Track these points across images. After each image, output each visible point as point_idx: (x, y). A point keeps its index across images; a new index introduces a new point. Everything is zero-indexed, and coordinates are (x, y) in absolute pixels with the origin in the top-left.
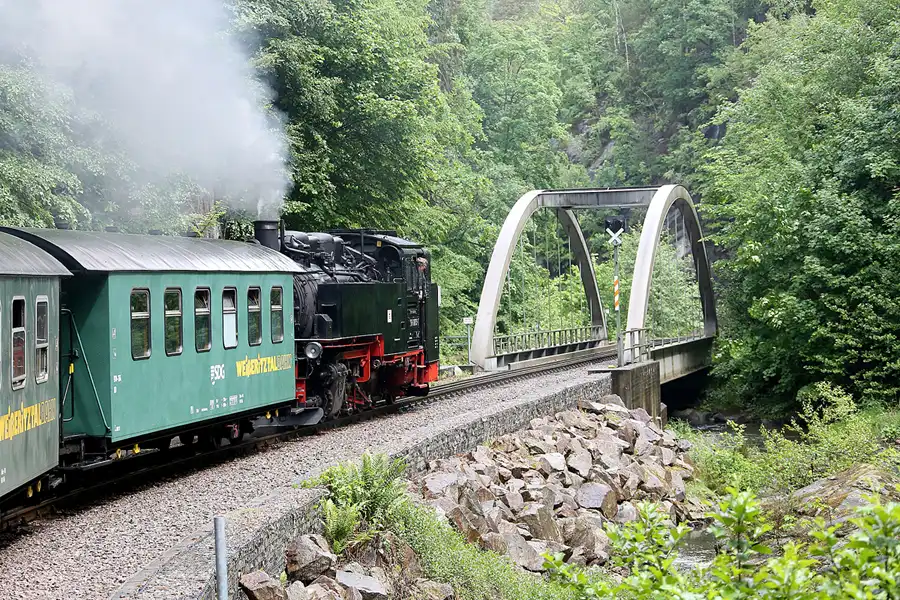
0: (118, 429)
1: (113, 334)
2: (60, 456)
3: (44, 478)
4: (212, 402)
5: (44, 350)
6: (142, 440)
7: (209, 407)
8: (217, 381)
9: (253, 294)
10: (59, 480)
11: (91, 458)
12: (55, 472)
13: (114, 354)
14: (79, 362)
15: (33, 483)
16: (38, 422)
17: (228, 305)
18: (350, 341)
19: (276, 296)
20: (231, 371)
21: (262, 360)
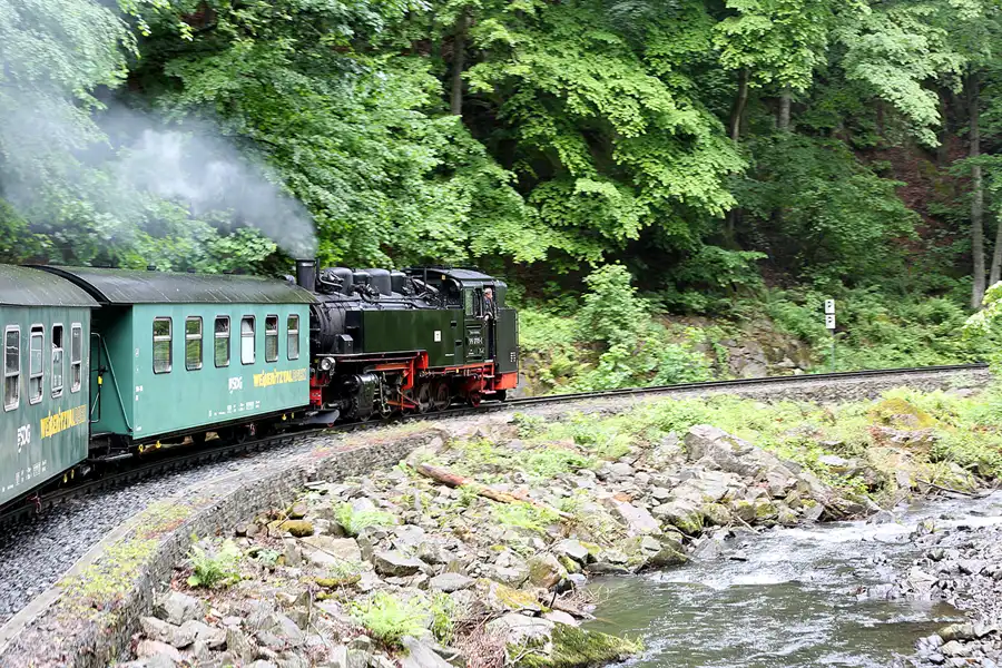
0: (139, 429)
1: (136, 353)
2: (90, 450)
3: (77, 468)
4: (229, 407)
5: (78, 366)
6: (164, 438)
7: (226, 411)
8: (235, 391)
9: (271, 321)
10: (89, 470)
11: (117, 452)
12: (85, 463)
13: (136, 370)
14: (107, 375)
15: (67, 472)
16: (71, 423)
17: (247, 329)
18: (380, 356)
19: (293, 322)
20: (248, 381)
21: (278, 374)
